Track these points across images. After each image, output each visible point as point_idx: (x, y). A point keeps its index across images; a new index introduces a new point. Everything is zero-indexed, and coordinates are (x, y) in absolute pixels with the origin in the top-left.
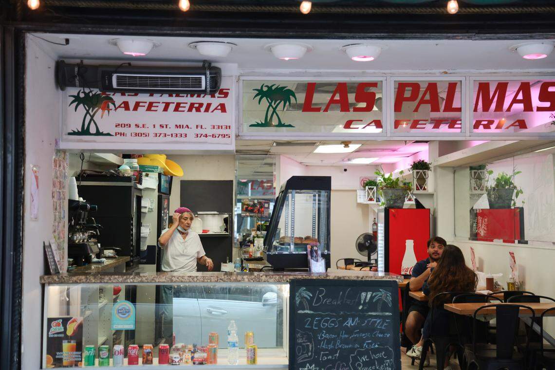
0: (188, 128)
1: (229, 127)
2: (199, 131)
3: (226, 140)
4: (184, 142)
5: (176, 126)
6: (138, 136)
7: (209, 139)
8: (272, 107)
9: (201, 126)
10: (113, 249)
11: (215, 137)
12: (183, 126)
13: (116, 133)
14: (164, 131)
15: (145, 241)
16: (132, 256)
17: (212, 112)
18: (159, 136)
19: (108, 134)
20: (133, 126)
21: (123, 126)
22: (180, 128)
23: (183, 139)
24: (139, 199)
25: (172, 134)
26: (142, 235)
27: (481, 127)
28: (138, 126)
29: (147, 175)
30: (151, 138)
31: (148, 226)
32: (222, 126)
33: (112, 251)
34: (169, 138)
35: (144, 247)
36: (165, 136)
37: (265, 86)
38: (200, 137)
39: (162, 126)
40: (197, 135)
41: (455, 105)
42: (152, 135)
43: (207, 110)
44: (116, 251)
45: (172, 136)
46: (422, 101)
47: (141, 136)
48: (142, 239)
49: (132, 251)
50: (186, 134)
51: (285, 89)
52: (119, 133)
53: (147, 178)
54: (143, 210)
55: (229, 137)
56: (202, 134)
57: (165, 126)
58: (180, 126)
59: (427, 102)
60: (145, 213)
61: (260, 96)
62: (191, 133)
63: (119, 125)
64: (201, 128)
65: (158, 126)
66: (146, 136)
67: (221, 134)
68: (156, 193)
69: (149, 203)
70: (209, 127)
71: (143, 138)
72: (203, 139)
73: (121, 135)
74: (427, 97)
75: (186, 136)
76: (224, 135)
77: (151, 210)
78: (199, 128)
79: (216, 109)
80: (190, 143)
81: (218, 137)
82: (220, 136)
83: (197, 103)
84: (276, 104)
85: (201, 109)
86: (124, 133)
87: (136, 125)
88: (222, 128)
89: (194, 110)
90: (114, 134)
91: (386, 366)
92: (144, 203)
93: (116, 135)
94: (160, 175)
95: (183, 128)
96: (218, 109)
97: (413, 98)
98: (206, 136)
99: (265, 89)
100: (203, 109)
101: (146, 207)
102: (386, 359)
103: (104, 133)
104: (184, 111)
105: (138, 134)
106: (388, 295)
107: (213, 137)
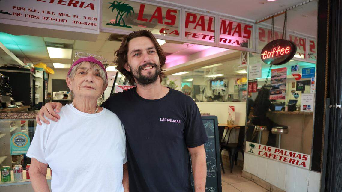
0: (68, 16)
1: (96, 19)
2: (76, 19)
3: (94, 27)
4: (65, 26)
5: (59, 14)
6: (31, 17)
7: (83, 25)
8: (120, 15)
9: (77, 16)
10: (21, 102)
11: (87, 24)
12: (64, 14)
13: (13, 13)
14: (50, 16)
15: (38, 100)
16: (31, 106)
17: (85, 8)
18: (47, 19)
19: (7, 13)
20: (27, 10)
21: (19, 8)
22: (62, 15)
23: (64, 23)
24: (34, 82)
25: (56, 19)
26: (36, 97)
27: (222, 41)
28: (31, 11)
29: (38, 72)
30: (41, 20)
31: (39, 94)
32: (91, 18)
33: (20, 103)
34: (54, 22)
35: (37, 103)
36: (52, 20)
37: (116, 2)
38: (76, 23)
39: (49, 13)
40: (74, 21)
41: (212, 29)
42: (41, 18)
43: (81, 6)
44: (23, 103)
45: (56, 20)
46: (198, 24)
47: (33, 17)
48: (36, 99)
49: (31, 103)
50: (66, 20)
51: (128, 5)
52: (15, 14)
53: (38, 73)
54: (36, 87)
55: (96, 25)
56: (77, 22)
57: (51, 13)
58: (62, 14)
59: (200, 25)
60: (37, 88)
61: (113, 7)
62: (70, 20)
63: (16, 7)
64: (77, 17)
65: (46, 12)
66: (37, 18)
67: (91, 23)
68: (42, 80)
69: (39, 84)
70: (83, 18)
71: (34, 20)
72: (78, 25)
73: (17, 15)
74: (200, 23)
75: (66, 22)
76: (93, 24)
77: (40, 87)
78: (76, 17)
79: (87, 6)
80: (69, 26)
81: (89, 25)
82: (90, 24)
83: (74, 1)
84: (122, 14)
85: (77, 5)
86: (20, 14)
87: (29, 9)
88: (91, 19)
89: (72, 5)
90: (12, 14)
91: (212, 169)
92: (36, 84)
93: (13, 15)
94: (44, 72)
95: (64, 16)
96: (89, 7)
97: (194, 22)
98: (80, 23)
99: (116, 4)
100: (78, 5)
101: (37, 86)
102: (212, 165)
103: (3, 11)
104: (65, 5)
105: (31, 16)
106: (212, 125)
107: (85, 24)
